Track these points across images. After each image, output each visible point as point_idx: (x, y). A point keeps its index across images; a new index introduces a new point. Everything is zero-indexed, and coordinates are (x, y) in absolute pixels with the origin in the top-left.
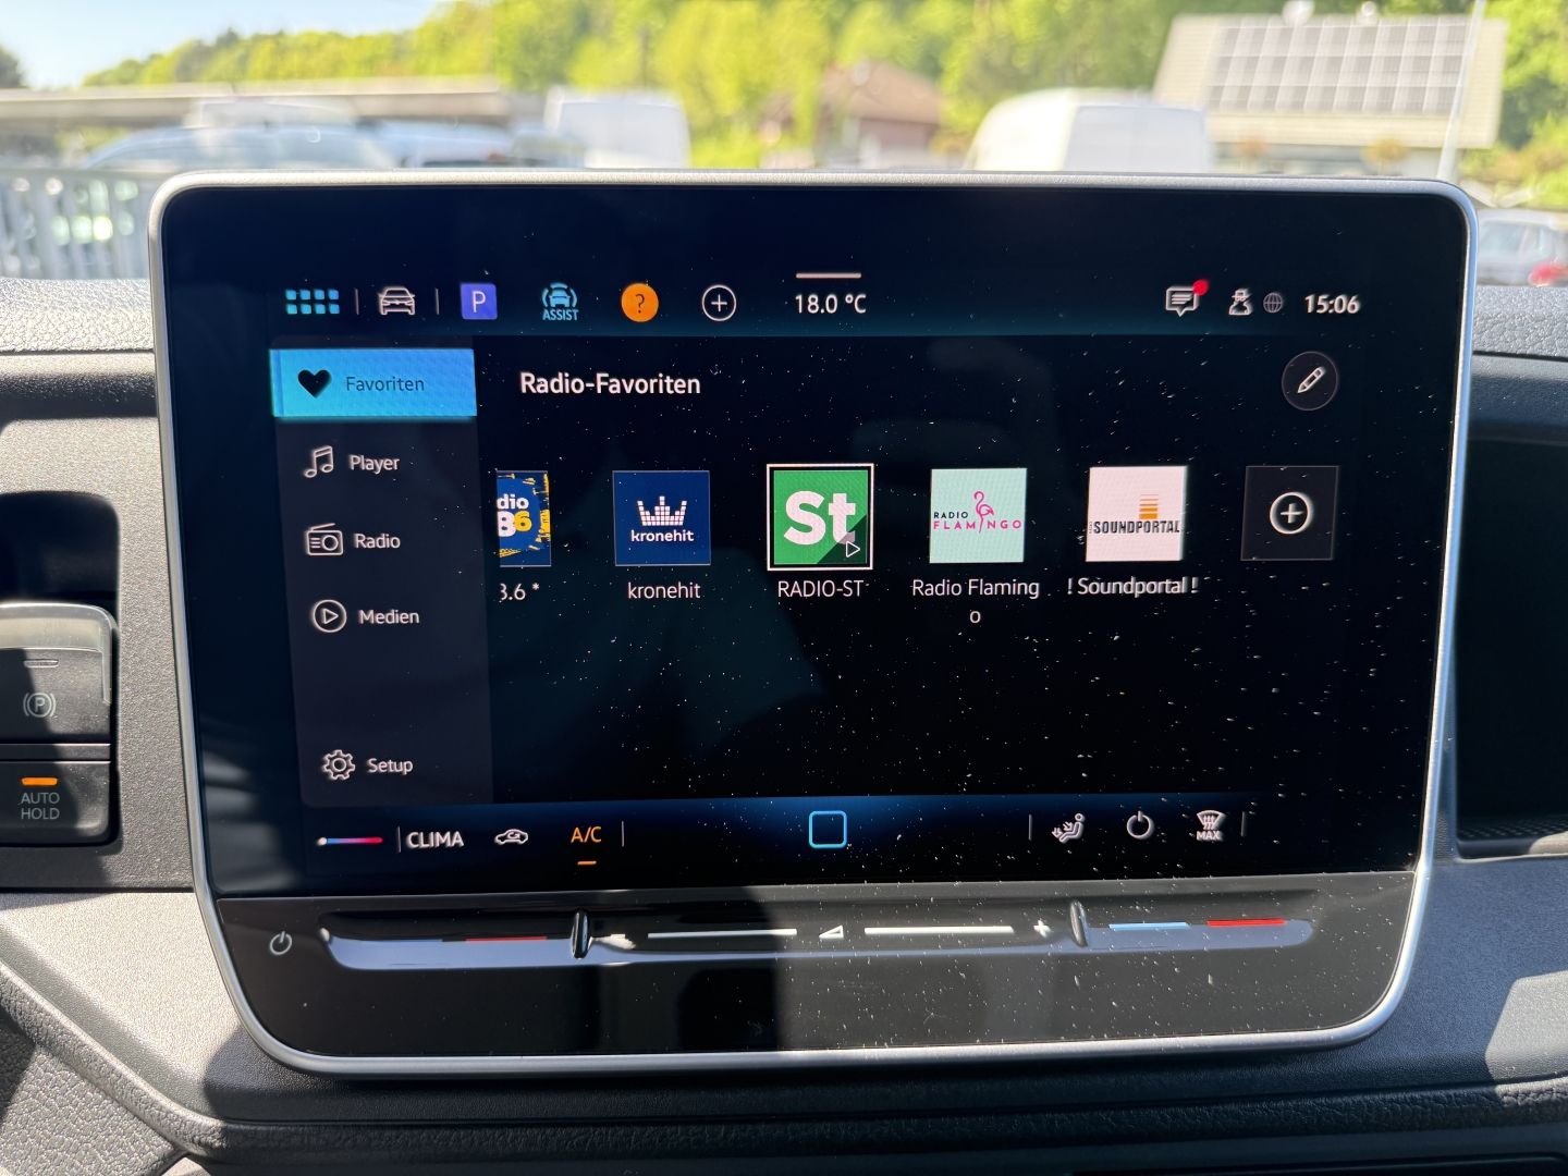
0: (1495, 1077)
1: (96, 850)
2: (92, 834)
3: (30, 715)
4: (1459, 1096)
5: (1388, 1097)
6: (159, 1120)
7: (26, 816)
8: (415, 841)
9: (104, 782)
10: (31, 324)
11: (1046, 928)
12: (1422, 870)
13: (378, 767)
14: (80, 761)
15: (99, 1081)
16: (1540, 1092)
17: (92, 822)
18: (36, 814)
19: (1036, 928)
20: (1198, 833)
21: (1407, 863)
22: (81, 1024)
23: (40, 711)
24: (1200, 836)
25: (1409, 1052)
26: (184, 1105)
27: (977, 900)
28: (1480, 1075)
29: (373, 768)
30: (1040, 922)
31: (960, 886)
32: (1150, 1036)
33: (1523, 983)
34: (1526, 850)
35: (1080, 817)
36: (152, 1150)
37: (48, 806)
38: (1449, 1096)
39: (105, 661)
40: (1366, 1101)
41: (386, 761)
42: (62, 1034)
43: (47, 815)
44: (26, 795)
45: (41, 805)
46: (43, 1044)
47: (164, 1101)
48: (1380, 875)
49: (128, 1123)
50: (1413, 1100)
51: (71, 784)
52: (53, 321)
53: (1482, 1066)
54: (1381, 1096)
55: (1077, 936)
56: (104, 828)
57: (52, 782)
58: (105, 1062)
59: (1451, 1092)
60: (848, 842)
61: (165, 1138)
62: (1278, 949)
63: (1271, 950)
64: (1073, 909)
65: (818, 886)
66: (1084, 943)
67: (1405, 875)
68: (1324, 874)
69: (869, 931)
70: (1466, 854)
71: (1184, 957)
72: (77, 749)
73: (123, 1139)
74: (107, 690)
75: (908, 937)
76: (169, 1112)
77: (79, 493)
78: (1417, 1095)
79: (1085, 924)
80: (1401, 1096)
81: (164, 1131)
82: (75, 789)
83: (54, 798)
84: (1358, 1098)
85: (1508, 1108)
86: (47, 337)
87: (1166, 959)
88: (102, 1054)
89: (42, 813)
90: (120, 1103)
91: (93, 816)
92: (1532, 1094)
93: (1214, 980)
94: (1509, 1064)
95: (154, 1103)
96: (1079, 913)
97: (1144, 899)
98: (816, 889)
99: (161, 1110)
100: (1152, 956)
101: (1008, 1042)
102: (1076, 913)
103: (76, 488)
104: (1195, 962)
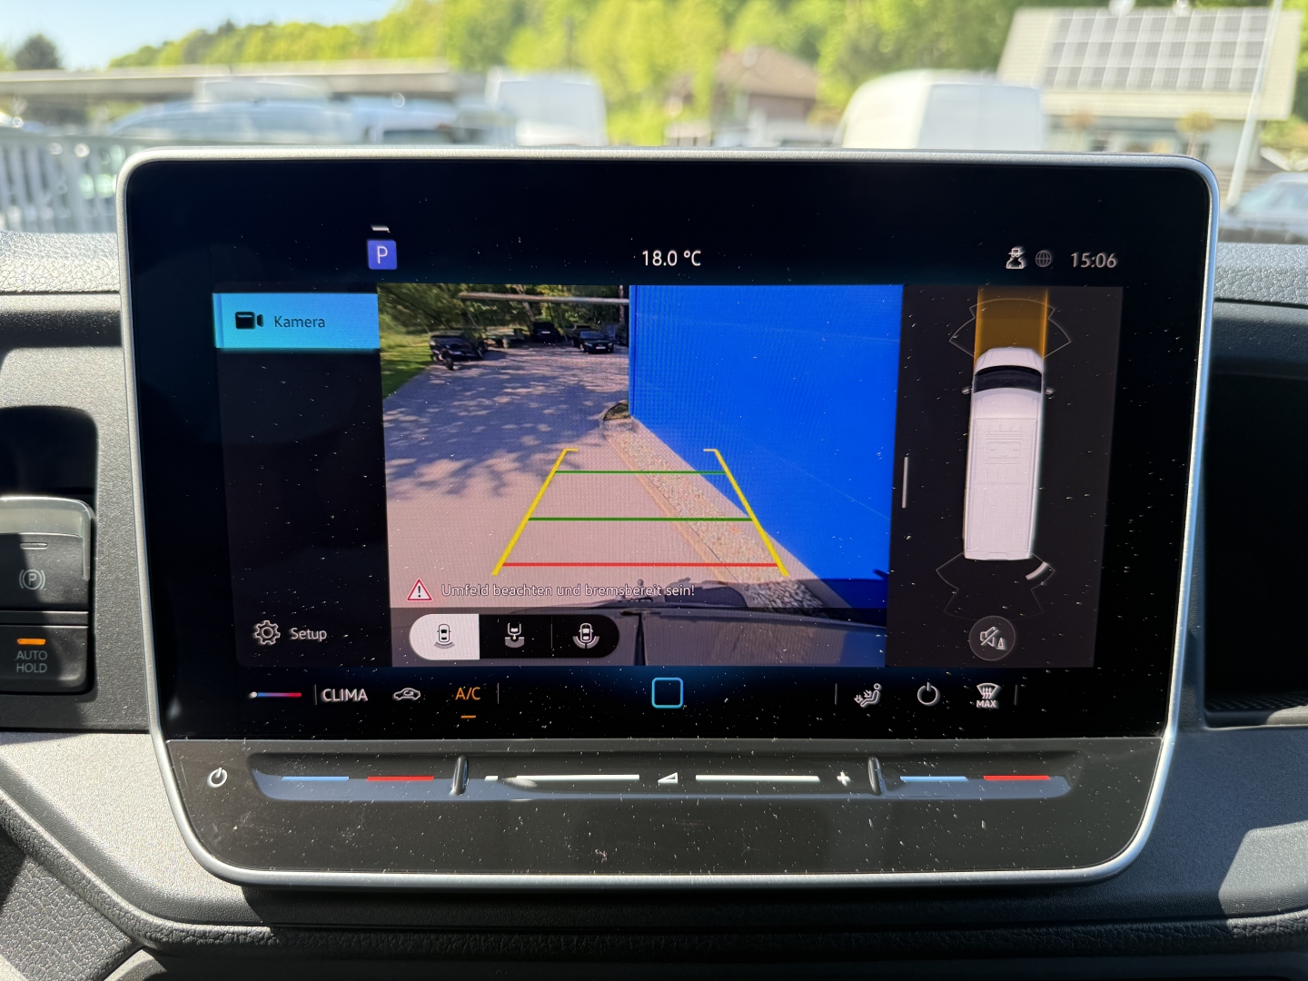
0: (1226, 912)
1: (76, 698)
2: (72, 685)
3: (25, 588)
4: (1196, 927)
5: (1135, 926)
6: (119, 919)
7: (20, 670)
8: (328, 696)
9: (83, 644)
10: (30, 269)
11: (847, 778)
12: (1168, 737)
13: (298, 635)
14: (63, 625)
15: (74, 885)
16: (1265, 926)
17: (72, 676)
18: (29, 668)
19: (839, 778)
20: (978, 702)
21: (1156, 730)
22: (60, 839)
23: (33, 584)
24: (979, 704)
25: (1154, 889)
26: (139, 907)
27: (791, 754)
28: (1213, 909)
29: (295, 636)
30: (842, 773)
31: (776, 742)
32: (930, 870)
33: (1256, 834)
34: (1264, 721)
35: (877, 687)
36: (115, 943)
37: (38, 662)
38: (1187, 927)
39: (85, 545)
40: (1116, 929)
41: (305, 630)
42: (44, 847)
43: (37, 669)
44: (20, 652)
45: (32, 661)
46: (31, 855)
47: (124, 904)
48: (1132, 740)
49: (97, 920)
50: (1156, 930)
51: (56, 644)
52: (48, 267)
53: (1215, 902)
54: (1129, 926)
55: (873, 785)
56: (83, 680)
57: (41, 642)
58: (78, 871)
59: (1189, 924)
60: (684, 704)
61: (125, 934)
62: (1043, 800)
63: (1036, 801)
64: (870, 763)
65: (658, 739)
66: (879, 792)
67: (1152, 740)
68: (1085, 738)
69: (699, 777)
70: (1212, 723)
71: (962, 805)
72: (61, 616)
73: (93, 933)
74: (86, 568)
75: (732, 783)
76: (127, 912)
77: (66, 407)
78: (1159, 926)
79: (880, 776)
80: (1146, 926)
81: (124, 927)
82: (58, 648)
83: (43, 655)
84: (1109, 927)
85: (1238, 939)
86: (43, 280)
87: (947, 806)
88: (76, 864)
89: (33, 667)
90: (91, 905)
91: (73, 671)
92: (1258, 928)
93: (986, 825)
94: (1239, 902)
95: (116, 904)
96: (875, 767)
97: (931, 757)
98: (657, 742)
99: (120, 910)
100: (935, 803)
101: (811, 872)
102: (872, 767)
103: (64, 403)
104: (972, 809)
